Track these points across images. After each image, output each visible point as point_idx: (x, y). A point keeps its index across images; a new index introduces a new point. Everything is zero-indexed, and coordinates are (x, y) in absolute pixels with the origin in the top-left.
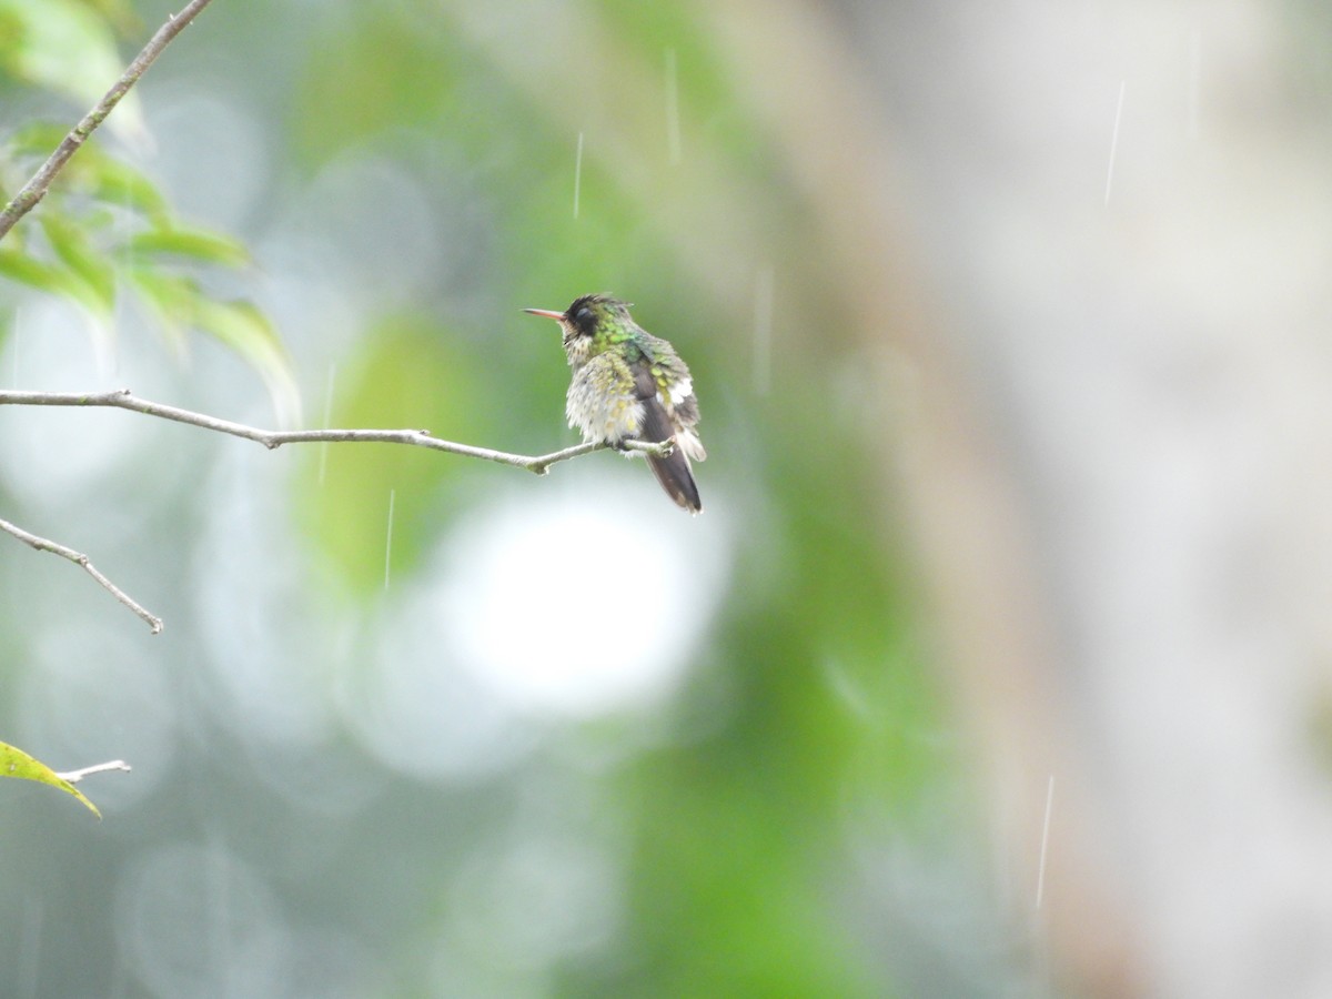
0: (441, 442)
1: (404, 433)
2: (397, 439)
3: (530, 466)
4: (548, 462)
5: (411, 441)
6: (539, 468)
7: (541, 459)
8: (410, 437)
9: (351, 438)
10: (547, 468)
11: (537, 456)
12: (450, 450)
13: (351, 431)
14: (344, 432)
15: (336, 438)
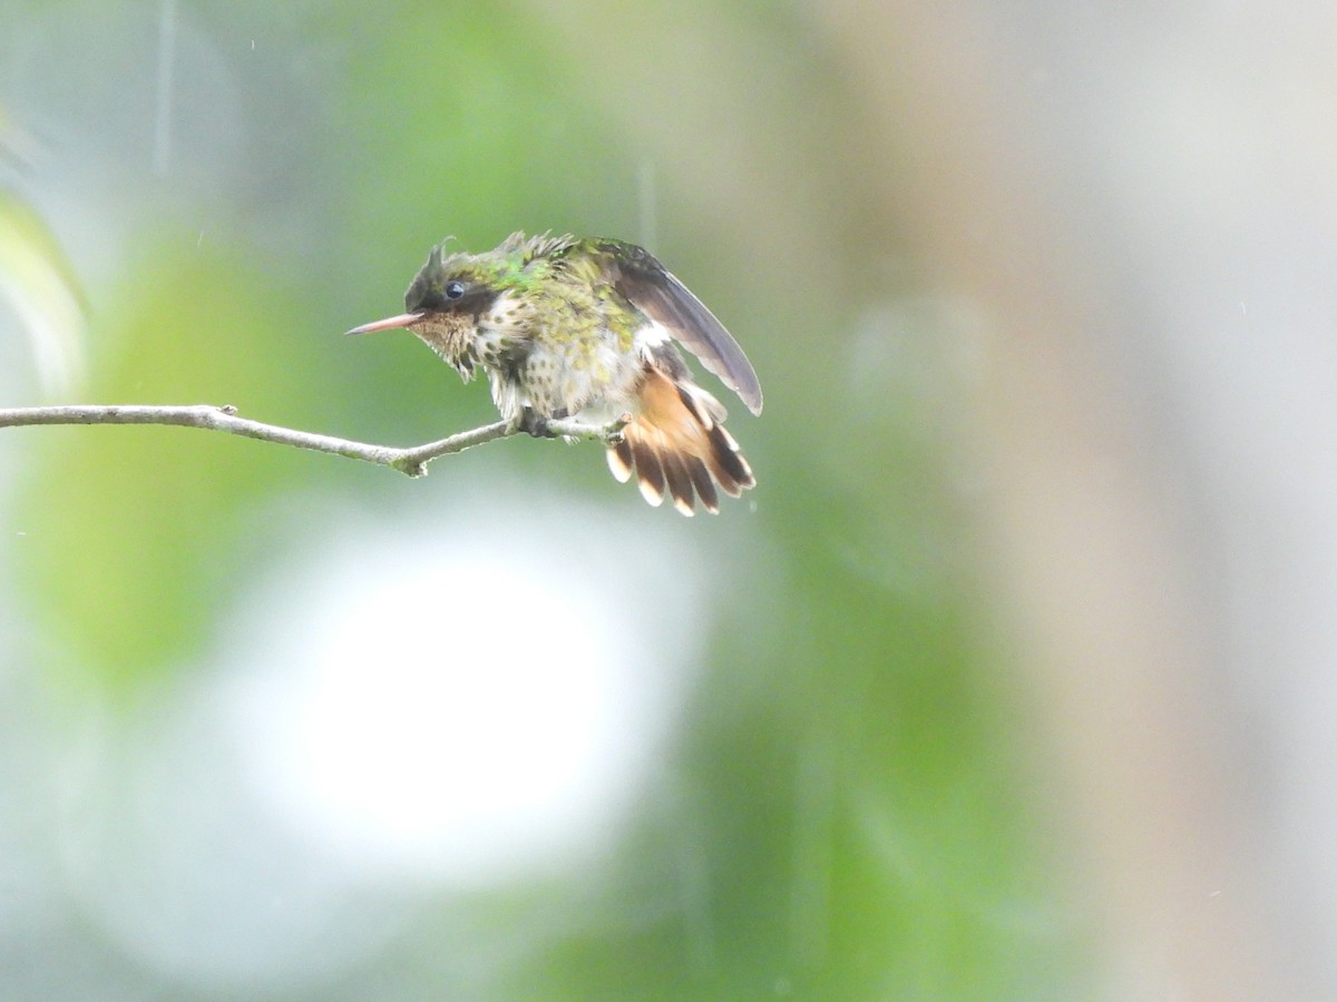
0: (255, 425)
1: (196, 410)
2: (185, 420)
3: (396, 463)
4: (426, 456)
5: (207, 423)
6: (412, 466)
7: (415, 451)
8: (205, 417)
9: (112, 418)
10: (423, 466)
11: (406, 447)
12: (269, 437)
13: (112, 407)
14: (101, 409)
15: (88, 419)
